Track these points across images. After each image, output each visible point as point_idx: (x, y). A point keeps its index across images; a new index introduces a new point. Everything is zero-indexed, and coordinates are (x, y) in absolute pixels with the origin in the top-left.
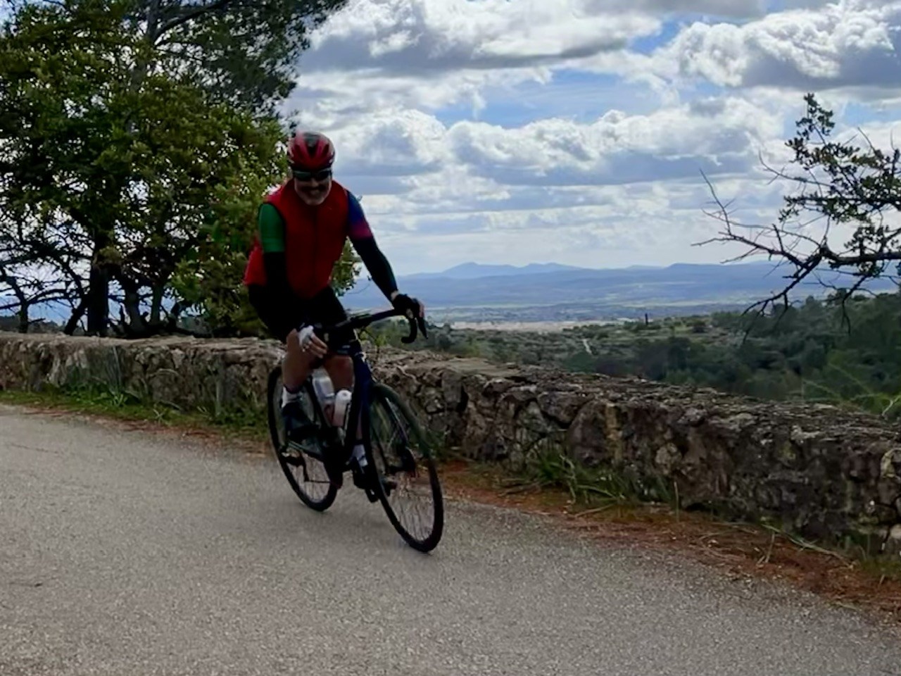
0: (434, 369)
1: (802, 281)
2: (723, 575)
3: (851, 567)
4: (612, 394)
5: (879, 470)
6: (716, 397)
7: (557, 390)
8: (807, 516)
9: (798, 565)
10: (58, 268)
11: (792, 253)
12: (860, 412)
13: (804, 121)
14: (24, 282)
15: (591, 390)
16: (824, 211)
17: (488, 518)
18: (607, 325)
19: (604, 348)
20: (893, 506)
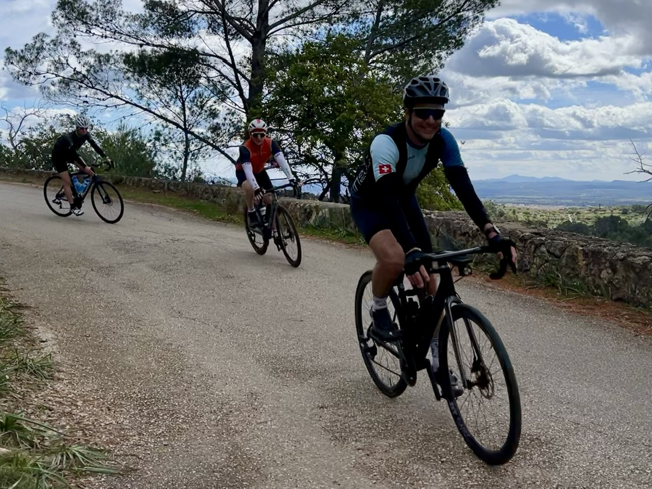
2: (630, 333)
4: (581, 243)
6: (631, 247)
7: (555, 240)
10: (317, 168)
14: (300, 174)
15: (571, 241)
17: (519, 300)
18: (581, 209)
19: (578, 219)
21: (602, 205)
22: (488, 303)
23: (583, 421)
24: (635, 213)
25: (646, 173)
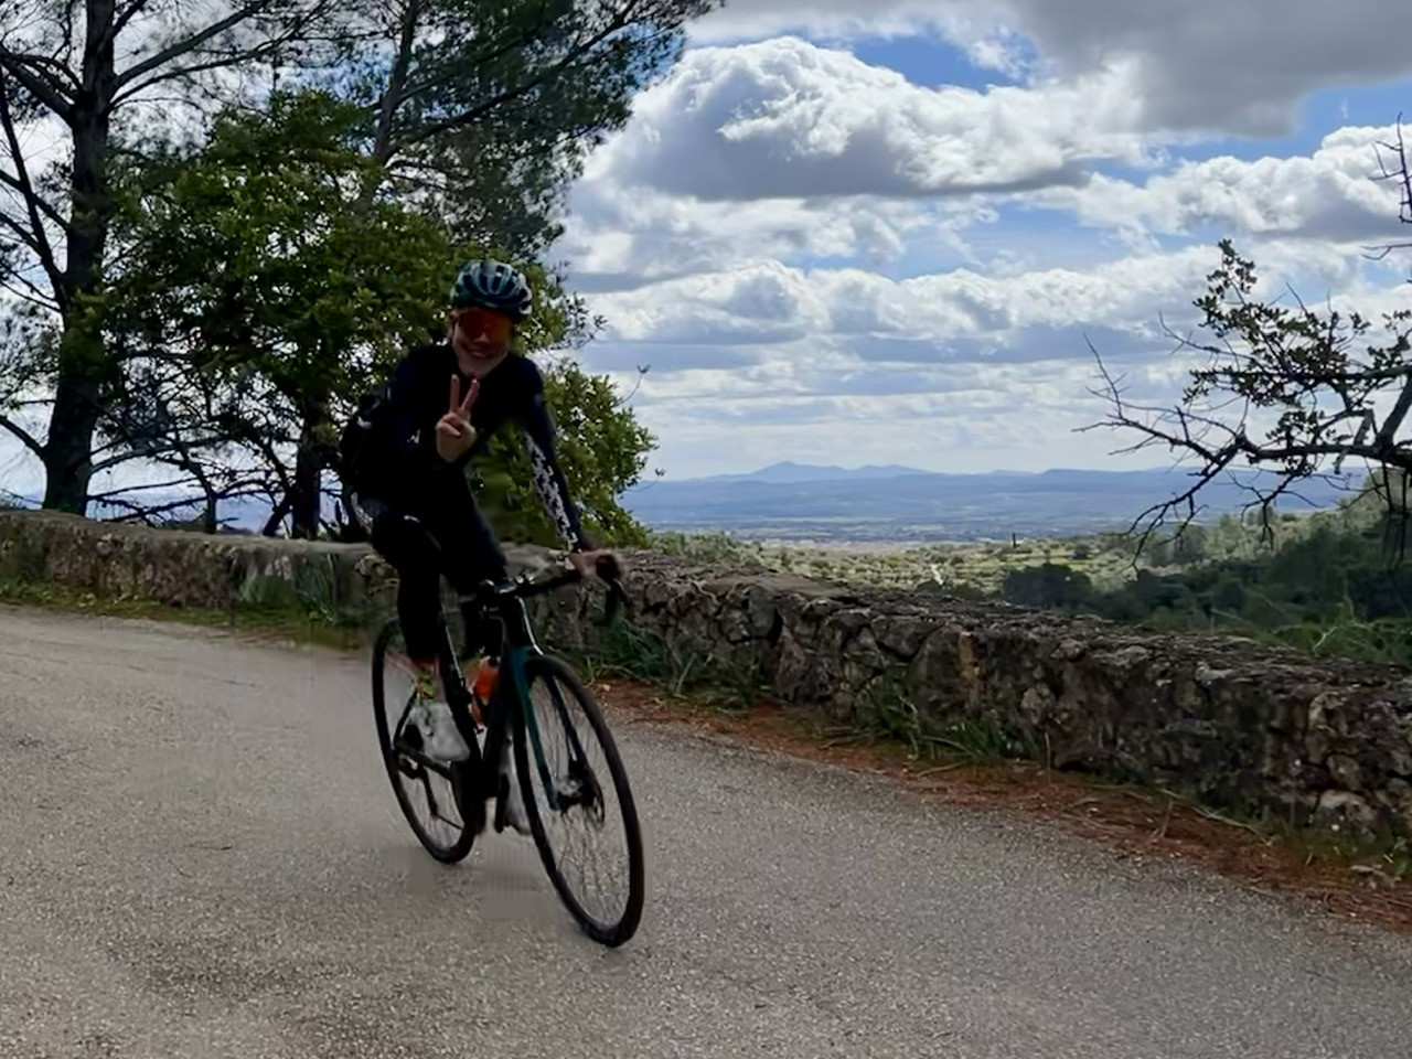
0: (740, 586)
1: (1212, 479)
2: (1105, 851)
3: (1269, 844)
4: (967, 620)
5: (1307, 720)
6: (1099, 625)
7: (897, 614)
8: (1214, 778)
9: (1201, 840)
10: (256, 452)
11: (1200, 444)
12: (1284, 647)
13: (1218, 274)
14: (211, 471)
15: (941, 614)
16: (1241, 391)
17: (806, 776)
18: (964, 547)
19: (959, 576)
20: (1323, 766)
21: (1021, 536)
22: (726, 787)
24: (1108, 556)
25: (1133, 429)
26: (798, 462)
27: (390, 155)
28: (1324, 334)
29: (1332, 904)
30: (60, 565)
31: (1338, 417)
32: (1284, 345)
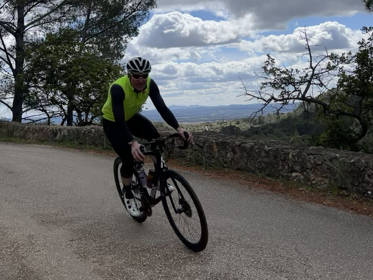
0: (165, 133)
1: (267, 106)
2: (246, 187)
3: (281, 184)
4: (215, 138)
5: (289, 157)
6: (243, 138)
7: (199, 137)
8: (269, 171)
9: (266, 184)
10: (59, 107)
11: (264, 98)
12: (283, 142)
13: (267, 61)
14: (49, 112)
15: (209, 137)
16: (273, 87)
18: (212, 123)
19: (212, 129)
20: (292, 167)
21: (225, 120)
23: (223, 237)
24: (244, 123)
25: (249, 96)
26: (176, 105)
27: (85, 42)
28: (290, 74)
29: (295, 197)
30: (17, 133)
31: (294, 91)
32: (281, 76)
